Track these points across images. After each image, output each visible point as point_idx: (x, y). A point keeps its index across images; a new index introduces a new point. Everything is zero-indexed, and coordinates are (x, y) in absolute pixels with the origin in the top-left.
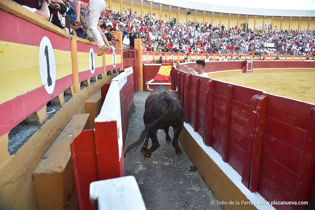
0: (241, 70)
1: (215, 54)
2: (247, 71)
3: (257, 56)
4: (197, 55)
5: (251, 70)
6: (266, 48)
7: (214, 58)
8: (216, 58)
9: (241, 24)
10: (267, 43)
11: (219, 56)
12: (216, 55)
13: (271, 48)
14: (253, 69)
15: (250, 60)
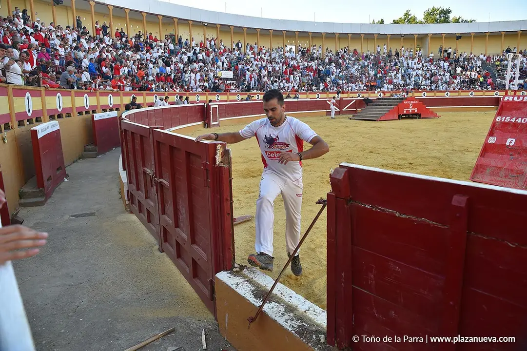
0: (201, 123)
1: (144, 92)
2: (212, 123)
3: (215, 94)
4: (110, 95)
5: (218, 123)
6: (221, 79)
7: (145, 99)
8: (150, 99)
9: (166, 35)
10: (222, 71)
11: (153, 95)
12: (147, 95)
13: (227, 79)
14: (220, 119)
15: (215, 101)
